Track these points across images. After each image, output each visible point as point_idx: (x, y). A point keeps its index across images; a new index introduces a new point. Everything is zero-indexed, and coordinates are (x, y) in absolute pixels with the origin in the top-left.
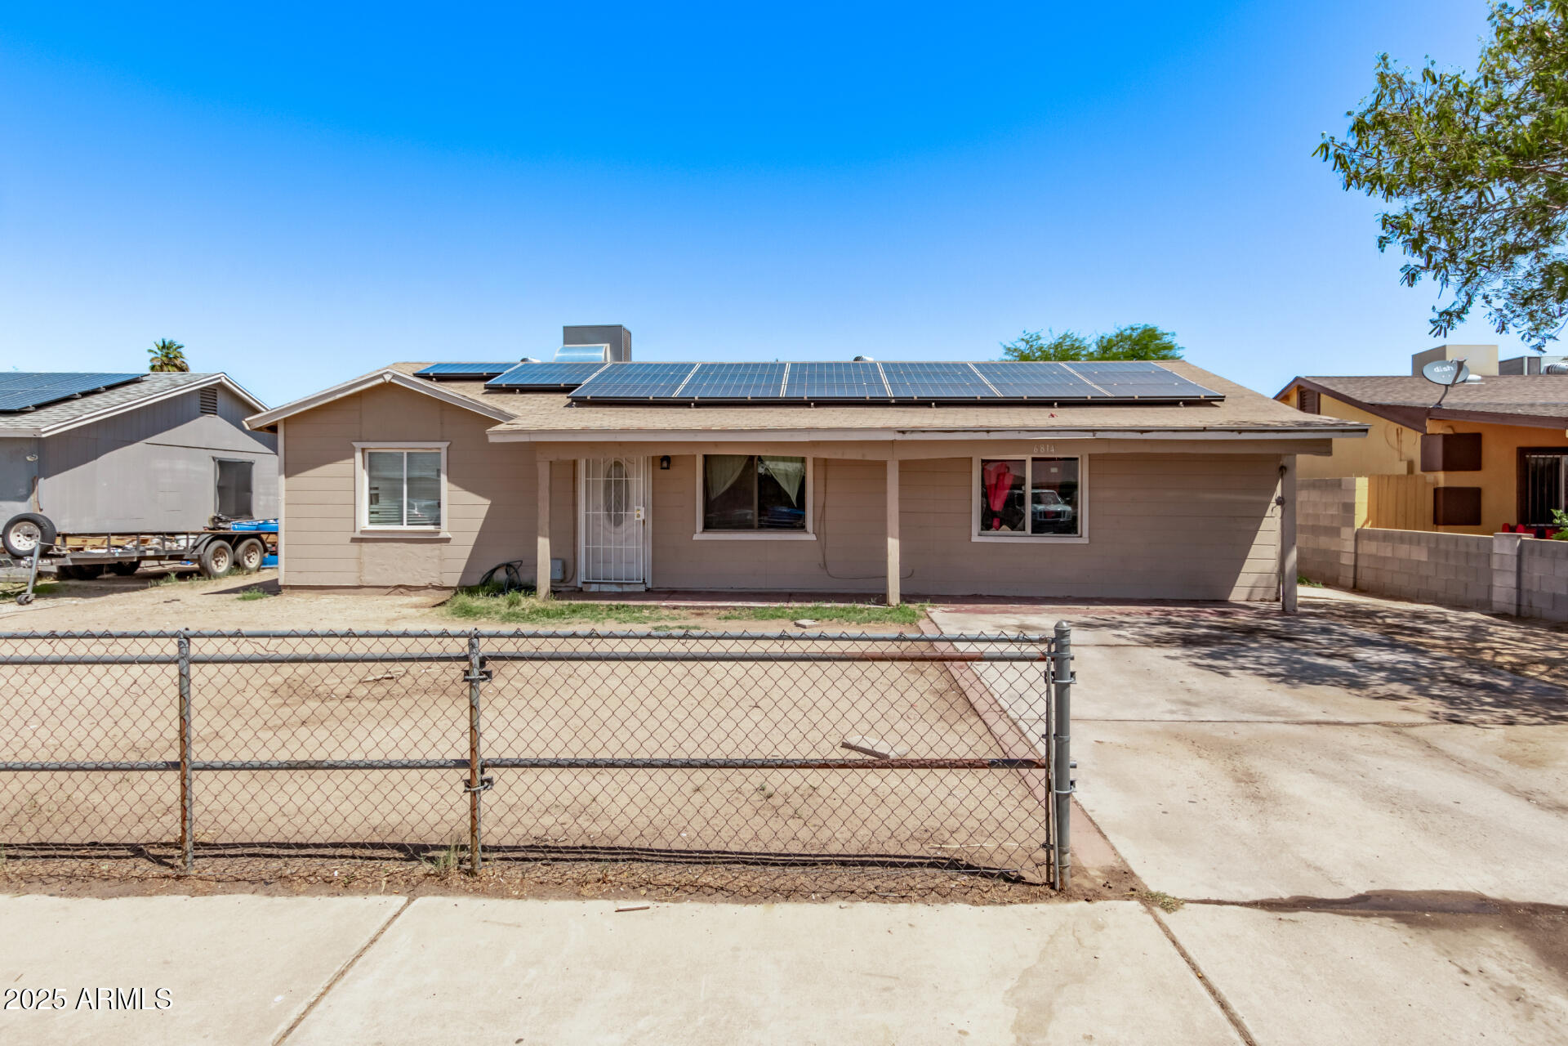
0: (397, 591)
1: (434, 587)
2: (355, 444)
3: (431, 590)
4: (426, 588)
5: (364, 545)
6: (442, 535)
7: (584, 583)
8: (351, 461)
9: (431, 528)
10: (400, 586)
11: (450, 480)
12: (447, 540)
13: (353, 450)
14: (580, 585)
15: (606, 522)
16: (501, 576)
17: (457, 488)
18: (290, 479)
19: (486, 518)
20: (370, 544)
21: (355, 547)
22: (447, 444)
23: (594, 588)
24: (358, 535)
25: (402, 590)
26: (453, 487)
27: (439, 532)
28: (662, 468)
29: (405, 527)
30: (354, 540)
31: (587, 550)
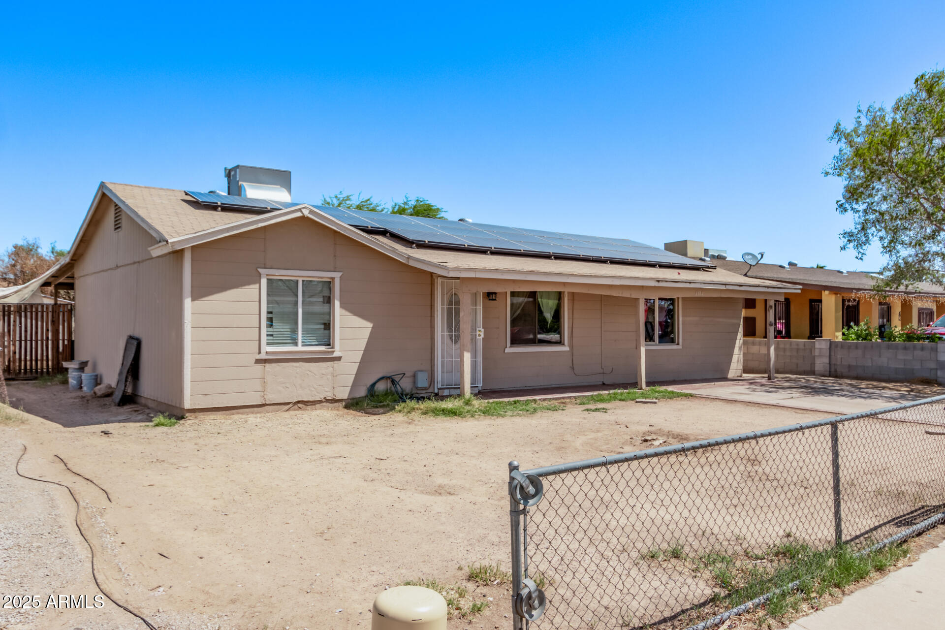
0: (296, 407)
1: (328, 401)
2: (260, 270)
3: (324, 404)
4: (321, 402)
5: (267, 365)
6: (336, 354)
7: (441, 389)
8: (257, 286)
9: (323, 348)
10: (298, 402)
11: (341, 306)
12: (338, 359)
13: (260, 275)
14: (436, 391)
15: (449, 341)
16: (381, 387)
17: (347, 313)
18: (196, 302)
19: (369, 339)
20: (273, 365)
21: (259, 367)
22: (340, 274)
23: (446, 392)
24: (263, 356)
25: (300, 405)
26: (344, 312)
27: (333, 352)
28: (490, 300)
29: (300, 348)
30: (258, 361)
31: (443, 363)
